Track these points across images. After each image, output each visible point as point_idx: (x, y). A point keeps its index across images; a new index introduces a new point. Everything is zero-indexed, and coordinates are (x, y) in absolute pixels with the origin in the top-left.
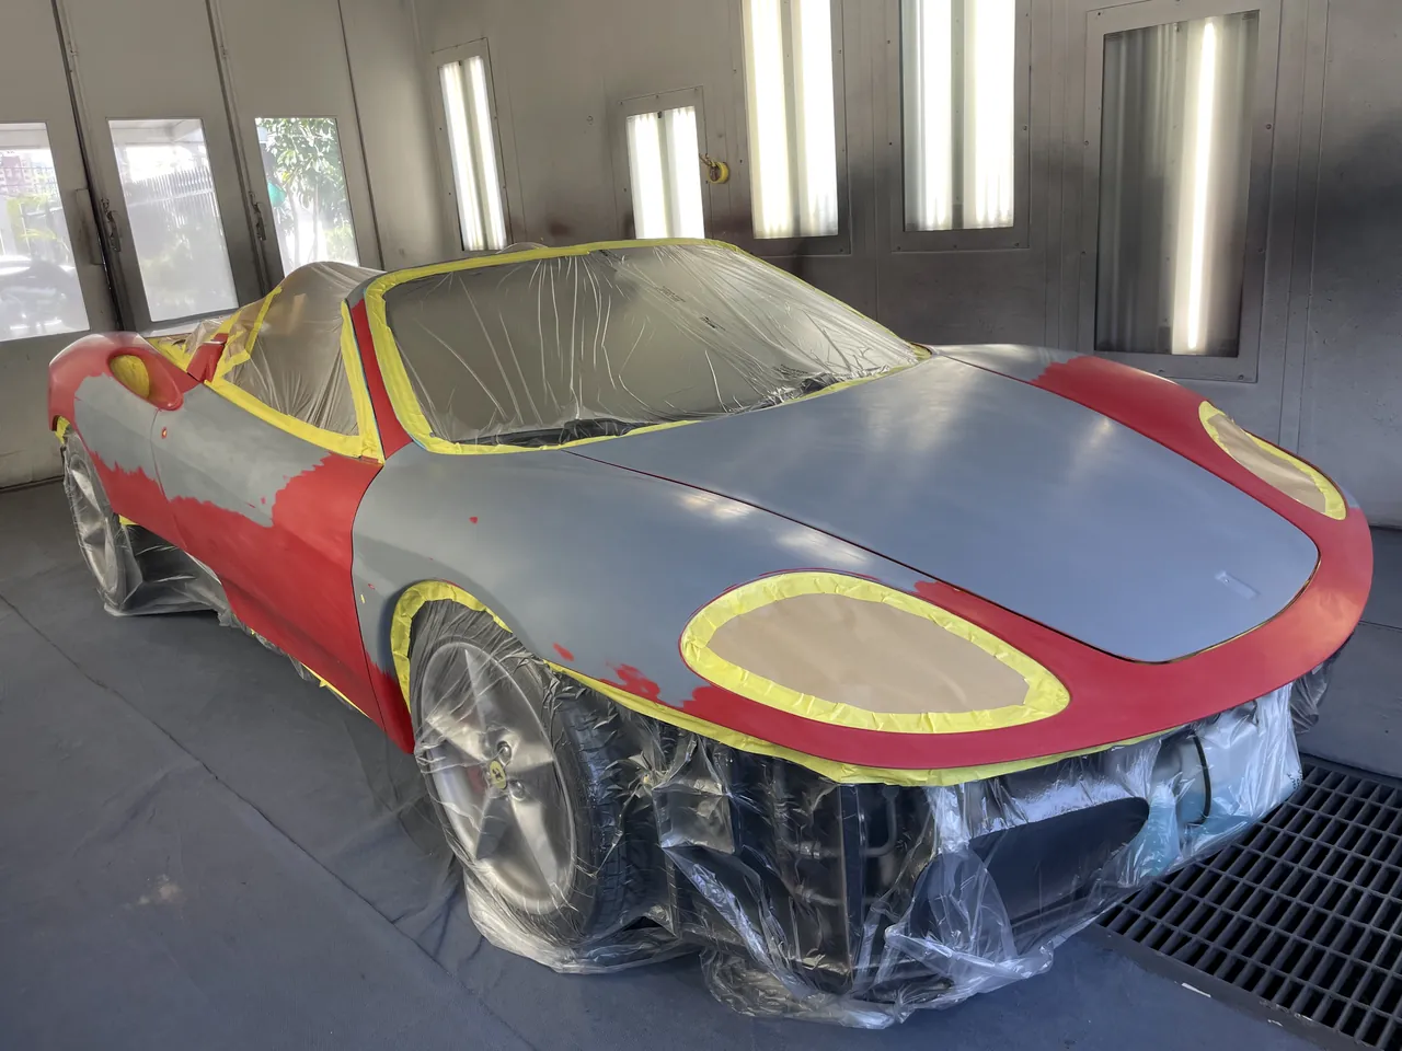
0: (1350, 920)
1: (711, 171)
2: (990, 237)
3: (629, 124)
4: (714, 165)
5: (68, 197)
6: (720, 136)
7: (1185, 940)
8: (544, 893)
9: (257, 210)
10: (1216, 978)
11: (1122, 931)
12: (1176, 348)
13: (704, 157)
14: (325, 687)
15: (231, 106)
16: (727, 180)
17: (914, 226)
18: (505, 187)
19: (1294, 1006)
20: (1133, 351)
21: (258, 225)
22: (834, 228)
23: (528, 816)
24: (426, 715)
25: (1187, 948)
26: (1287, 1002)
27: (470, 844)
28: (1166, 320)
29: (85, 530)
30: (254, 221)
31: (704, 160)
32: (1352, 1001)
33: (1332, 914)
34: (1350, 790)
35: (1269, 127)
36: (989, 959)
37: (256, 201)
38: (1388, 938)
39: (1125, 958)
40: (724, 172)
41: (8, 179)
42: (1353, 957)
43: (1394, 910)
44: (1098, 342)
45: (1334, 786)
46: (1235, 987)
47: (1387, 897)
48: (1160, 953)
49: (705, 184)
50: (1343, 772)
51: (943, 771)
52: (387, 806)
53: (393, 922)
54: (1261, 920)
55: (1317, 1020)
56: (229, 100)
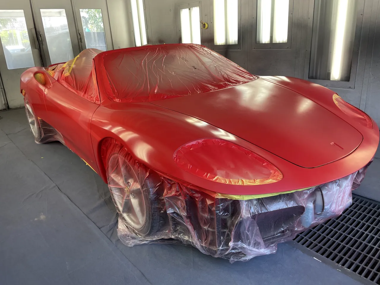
0: (364, 242)
1: (203, 25)
2: (280, 45)
3: (181, 12)
4: (204, 24)
5: (29, 31)
6: (206, 15)
7: (317, 245)
8: (138, 223)
9: (80, 35)
10: (324, 257)
11: (298, 242)
12: (332, 79)
13: (201, 21)
14: (87, 165)
15: (73, 6)
16: (207, 28)
17: (259, 42)
18: (147, 29)
19: (345, 266)
20: (319, 79)
21: (80, 39)
22: (237, 42)
23: (135, 202)
24: (110, 174)
25: (317, 248)
26: (343, 265)
27: (121, 209)
28: (329, 70)
29: (30, 120)
30: (79, 38)
31: (201, 22)
32: (362, 265)
33: (360, 240)
34: (369, 206)
35: (362, 15)
36: (256, 248)
37: (80, 32)
38: (375, 248)
39: (298, 249)
40: (206, 25)
41: (21, 26)
42: (364, 253)
43: (378, 240)
44: (310, 76)
45: (364, 204)
46: (329, 260)
47: (376, 237)
48: (308, 249)
49: (201, 29)
50: (367, 200)
51: (244, 196)
52: (102, 197)
53: (100, 229)
54: (338, 241)
55: (351, 270)
56: (73, 5)
